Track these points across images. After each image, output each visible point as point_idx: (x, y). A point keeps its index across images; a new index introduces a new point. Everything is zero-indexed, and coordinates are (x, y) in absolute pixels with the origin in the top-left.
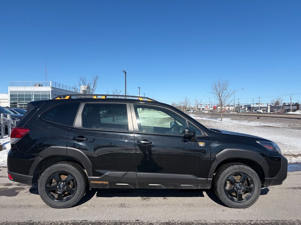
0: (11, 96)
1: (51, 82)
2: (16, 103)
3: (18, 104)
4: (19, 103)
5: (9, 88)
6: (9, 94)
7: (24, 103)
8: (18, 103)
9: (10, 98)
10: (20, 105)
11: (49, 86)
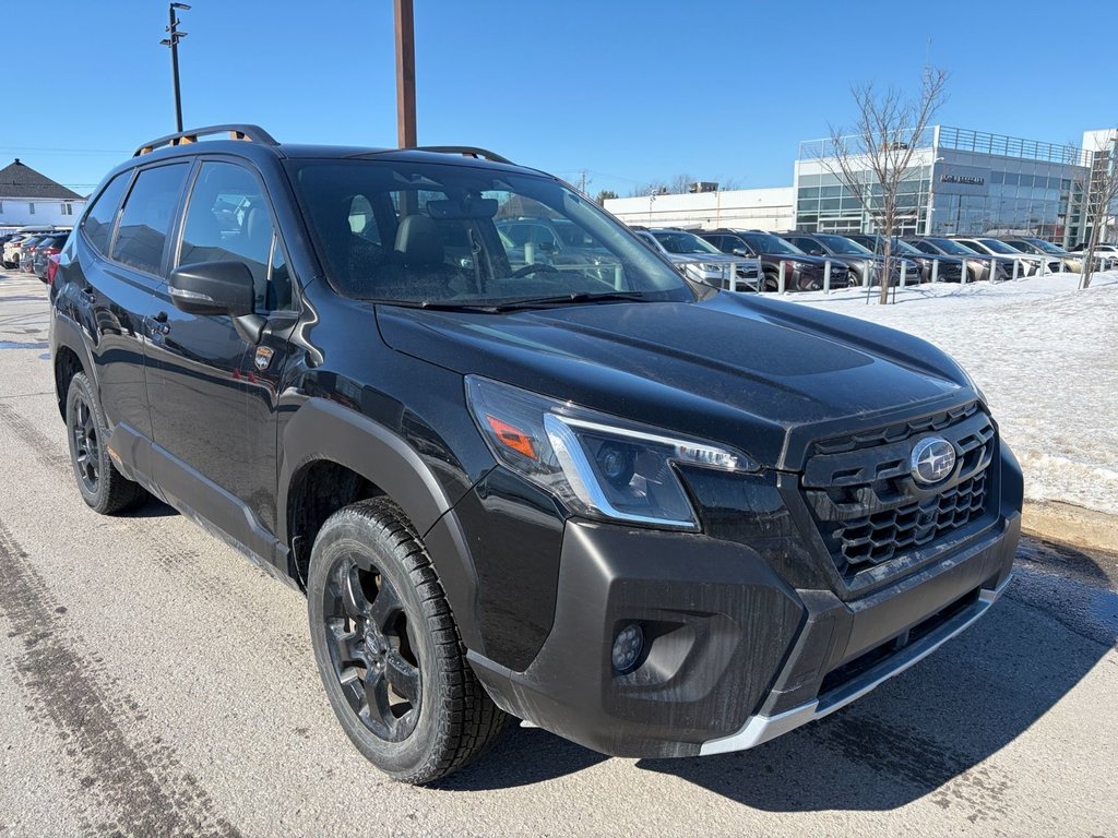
0: (802, 193)
1: (937, 128)
2: (814, 218)
3: (821, 222)
4: (823, 216)
5: (796, 166)
6: (796, 186)
7: (837, 216)
8: (819, 219)
9: (797, 199)
10: (827, 224)
11: (931, 144)
